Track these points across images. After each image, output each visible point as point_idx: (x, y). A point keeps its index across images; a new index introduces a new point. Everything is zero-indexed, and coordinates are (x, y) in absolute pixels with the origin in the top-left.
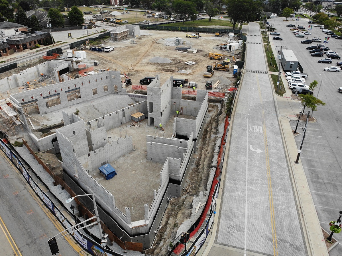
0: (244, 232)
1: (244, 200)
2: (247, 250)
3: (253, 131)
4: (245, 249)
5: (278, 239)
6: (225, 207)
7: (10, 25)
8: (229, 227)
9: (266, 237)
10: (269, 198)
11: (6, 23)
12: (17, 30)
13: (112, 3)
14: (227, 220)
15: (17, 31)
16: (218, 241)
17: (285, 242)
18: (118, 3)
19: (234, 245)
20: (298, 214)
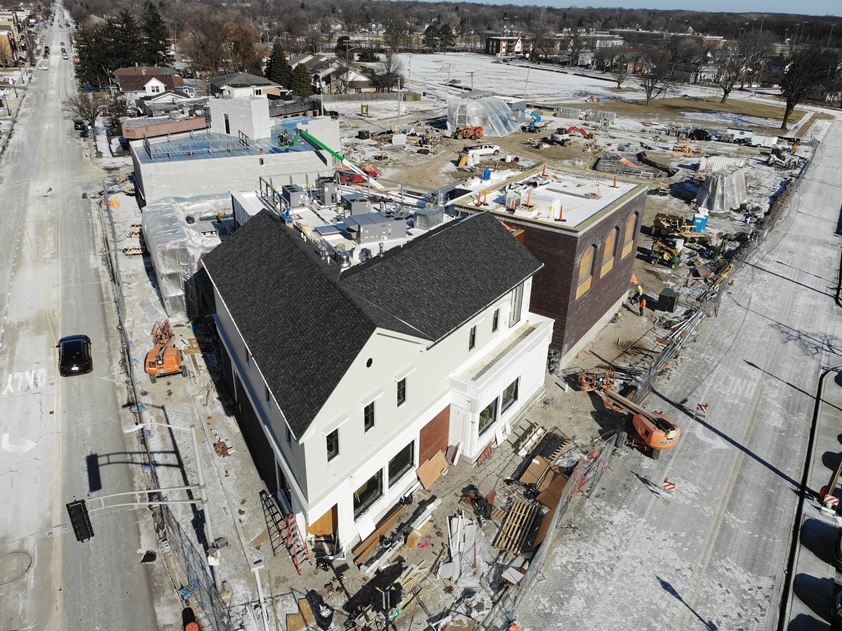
7: (248, 80)
11: (242, 76)
12: (260, 91)
13: (490, 49)
15: (258, 92)
18: (504, 50)
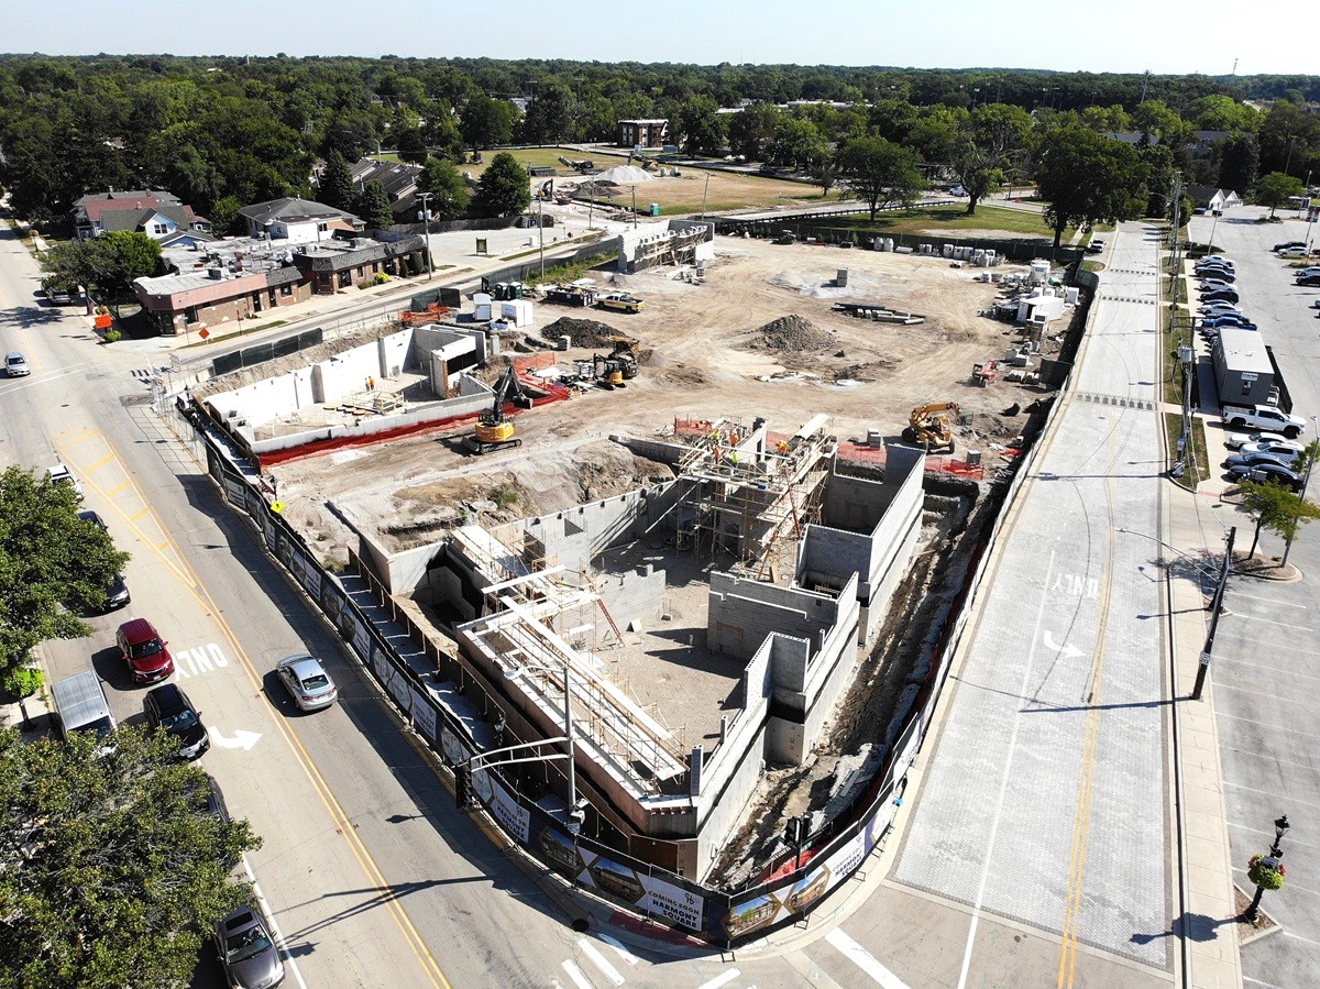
0: (980, 863)
1: (996, 781)
2: (983, 909)
3: (1064, 591)
4: (978, 906)
5: (1086, 894)
6: (935, 791)
7: (304, 210)
8: (938, 846)
9: (1050, 886)
10: (1078, 785)
11: (295, 204)
12: (325, 225)
14: (933, 827)
15: (323, 228)
16: (899, 875)
17: (1105, 903)
18: (645, 140)
19: (945, 890)
20: (1165, 838)
